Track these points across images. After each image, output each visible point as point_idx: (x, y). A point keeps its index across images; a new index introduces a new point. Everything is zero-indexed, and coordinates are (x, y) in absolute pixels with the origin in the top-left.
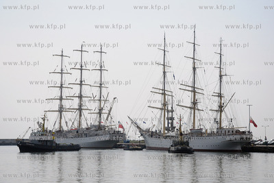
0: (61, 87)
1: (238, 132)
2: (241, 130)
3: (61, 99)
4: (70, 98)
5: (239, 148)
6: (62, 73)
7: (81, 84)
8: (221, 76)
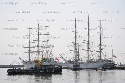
0: (30, 42)
1: (108, 61)
2: (110, 60)
3: (30, 47)
4: (34, 47)
5: (109, 68)
6: (30, 36)
7: (38, 41)
8: (100, 37)
